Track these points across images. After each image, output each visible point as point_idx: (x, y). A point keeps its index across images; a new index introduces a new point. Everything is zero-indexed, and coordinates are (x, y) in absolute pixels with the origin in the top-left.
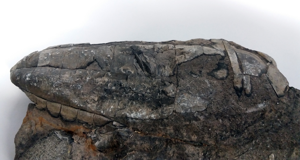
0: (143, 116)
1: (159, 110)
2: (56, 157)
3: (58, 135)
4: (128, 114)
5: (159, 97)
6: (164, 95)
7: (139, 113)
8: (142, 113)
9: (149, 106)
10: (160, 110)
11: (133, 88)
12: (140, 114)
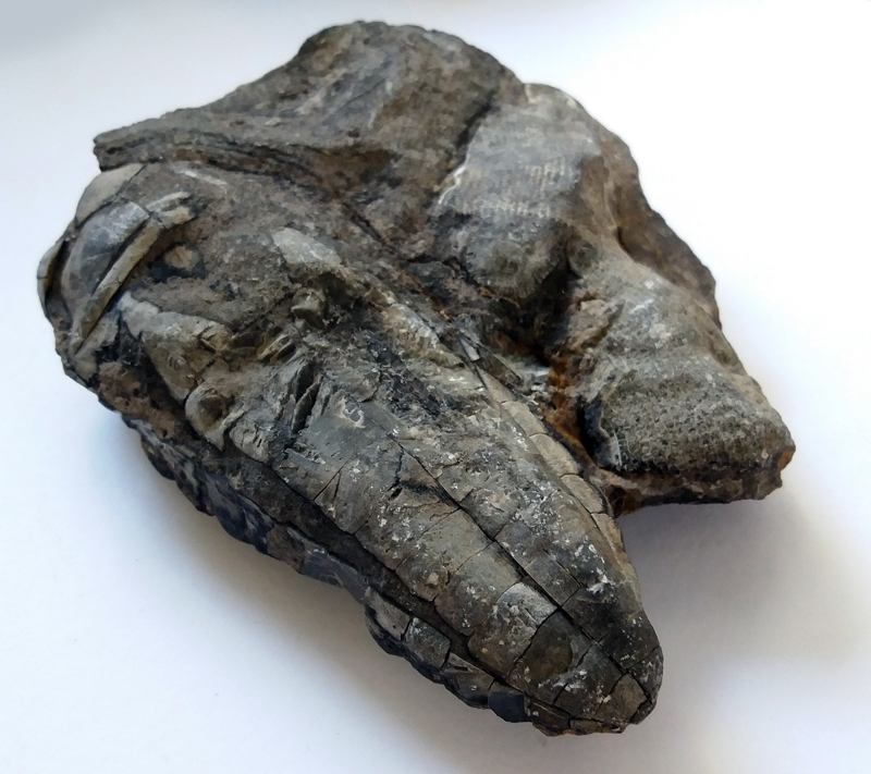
0: (408, 316)
1: (368, 297)
2: (650, 393)
3: (618, 452)
4: (434, 342)
5: (343, 315)
6: (332, 309)
7: (409, 327)
8: (405, 323)
9: (381, 321)
10: (367, 294)
11: (376, 374)
12: (410, 322)
